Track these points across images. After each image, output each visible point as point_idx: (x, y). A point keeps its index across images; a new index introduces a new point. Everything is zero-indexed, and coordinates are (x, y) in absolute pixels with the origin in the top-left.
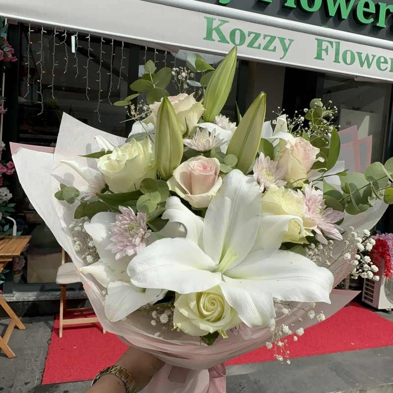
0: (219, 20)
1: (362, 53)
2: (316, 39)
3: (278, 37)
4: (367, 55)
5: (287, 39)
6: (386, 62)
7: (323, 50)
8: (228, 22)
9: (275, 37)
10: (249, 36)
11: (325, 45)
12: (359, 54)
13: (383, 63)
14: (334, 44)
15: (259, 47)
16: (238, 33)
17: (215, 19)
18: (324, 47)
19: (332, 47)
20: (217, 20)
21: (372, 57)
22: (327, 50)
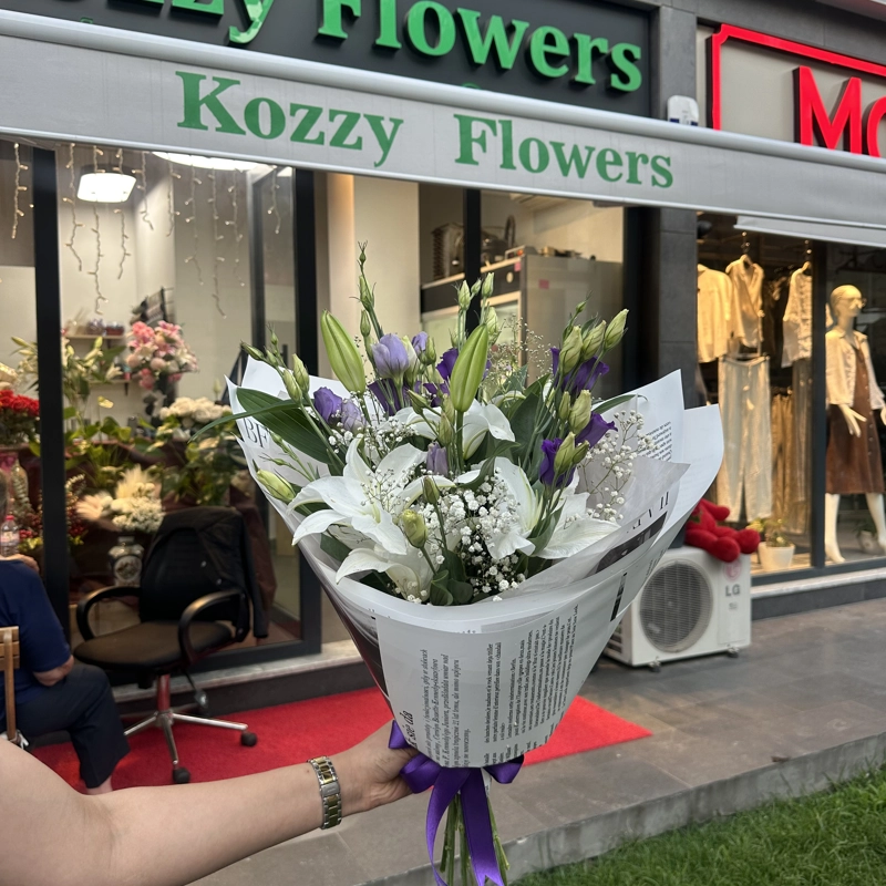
0: (214, 79)
1: (563, 145)
2: (456, 116)
3: (365, 116)
4: (575, 148)
5: (387, 119)
6: (617, 161)
7: (476, 140)
8: (238, 83)
9: (357, 116)
10: (293, 114)
11: (477, 129)
12: (558, 147)
13: (610, 163)
14: (499, 127)
15: (320, 140)
16: (264, 110)
17: (204, 77)
18: (476, 133)
19: (495, 133)
20: (209, 78)
21: (587, 152)
22: (482, 141)
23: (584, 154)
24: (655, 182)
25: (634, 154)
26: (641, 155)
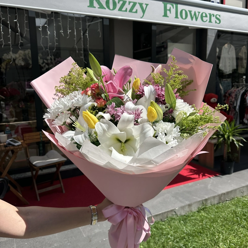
1: (192, 11)
2: (163, 3)
3: (138, 3)
4: (195, 12)
5: (144, 4)
6: (206, 16)
7: (168, 10)
11: (168, 7)
15: (126, 11)
19: (173, 8)
23: (197, 14)
24: (216, 22)
25: (211, 14)
26: (213, 14)
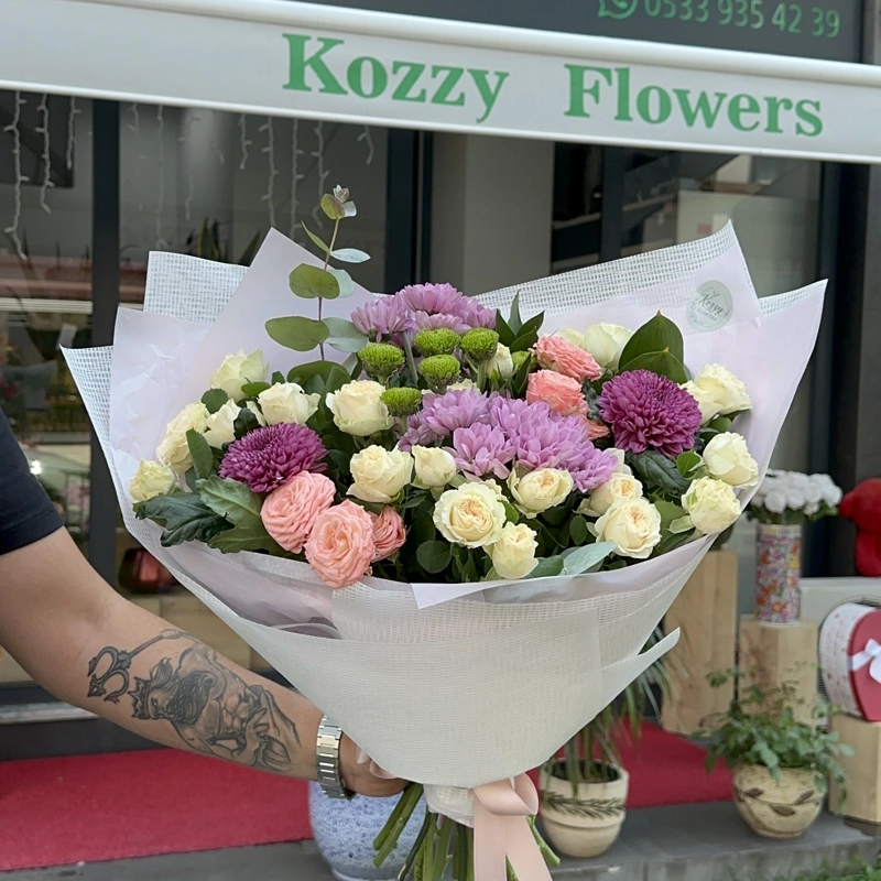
0: (320, 39)
1: (688, 92)
4: (703, 96)
5: (491, 73)
6: (754, 107)
7: (588, 91)
9: (461, 71)
10: (395, 71)
11: (589, 79)
13: (745, 110)
14: (615, 76)
15: (422, 98)
16: (367, 68)
17: (309, 38)
18: (588, 84)
19: (610, 83)
20: (314, 38)
21: (717, 99)
22: (595, 91)
23: (713, 101)
24: (799, 130)
25: (775, 99)
26: (783, 101)
